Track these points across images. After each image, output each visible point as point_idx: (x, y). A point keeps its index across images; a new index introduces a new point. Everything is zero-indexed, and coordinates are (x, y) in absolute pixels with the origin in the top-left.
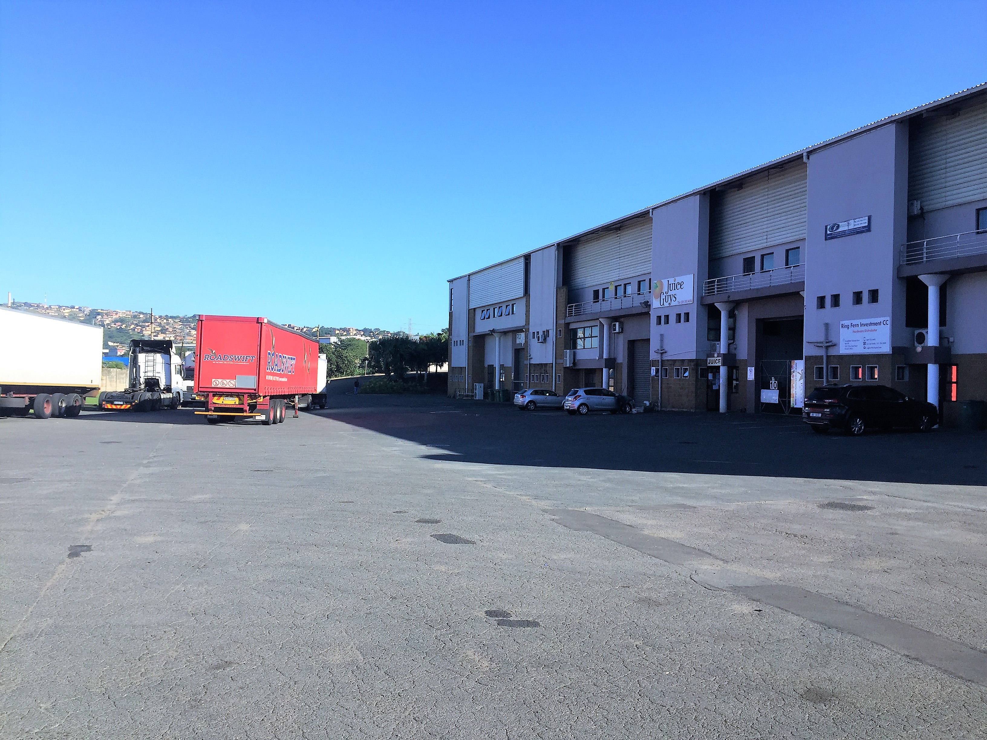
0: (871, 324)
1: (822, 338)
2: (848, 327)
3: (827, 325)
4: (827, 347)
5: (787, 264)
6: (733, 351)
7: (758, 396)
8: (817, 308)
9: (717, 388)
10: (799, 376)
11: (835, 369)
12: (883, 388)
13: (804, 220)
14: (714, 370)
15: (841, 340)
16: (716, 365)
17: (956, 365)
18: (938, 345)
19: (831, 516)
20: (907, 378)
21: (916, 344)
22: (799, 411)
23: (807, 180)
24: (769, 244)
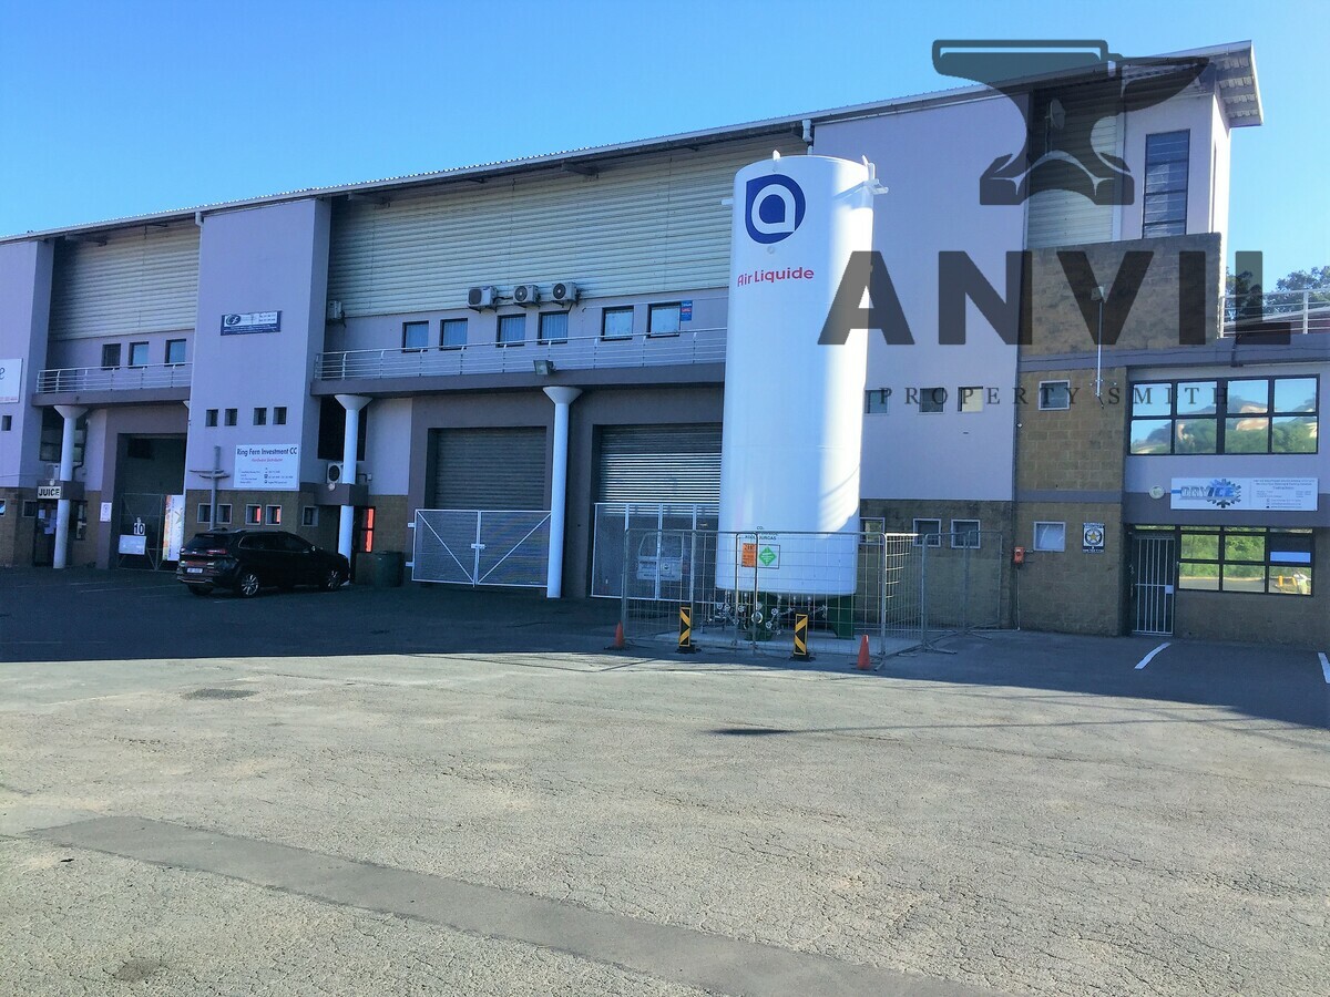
0: (276, 452)
1: (210, 466)
2: (245, 453)
3: (218, 449)
4: (217, 479)
5: (167, 360)
6: (79, 478)
7: (115, 544)
8: (207, 425)
9: (52, 532)
10: (176, 517)
11: (226, 509)
12: (284, 535)
13: (194, 303)
14: (49, 505)
15: (236, 469)
16: (50, 497)
17: (374, 508)
18: (354, 483)
19: (198, 709)
20: (316, 523)
21: (329, 480)
22: (174, 565)
23: (200, 250)
24: (142, 330)
